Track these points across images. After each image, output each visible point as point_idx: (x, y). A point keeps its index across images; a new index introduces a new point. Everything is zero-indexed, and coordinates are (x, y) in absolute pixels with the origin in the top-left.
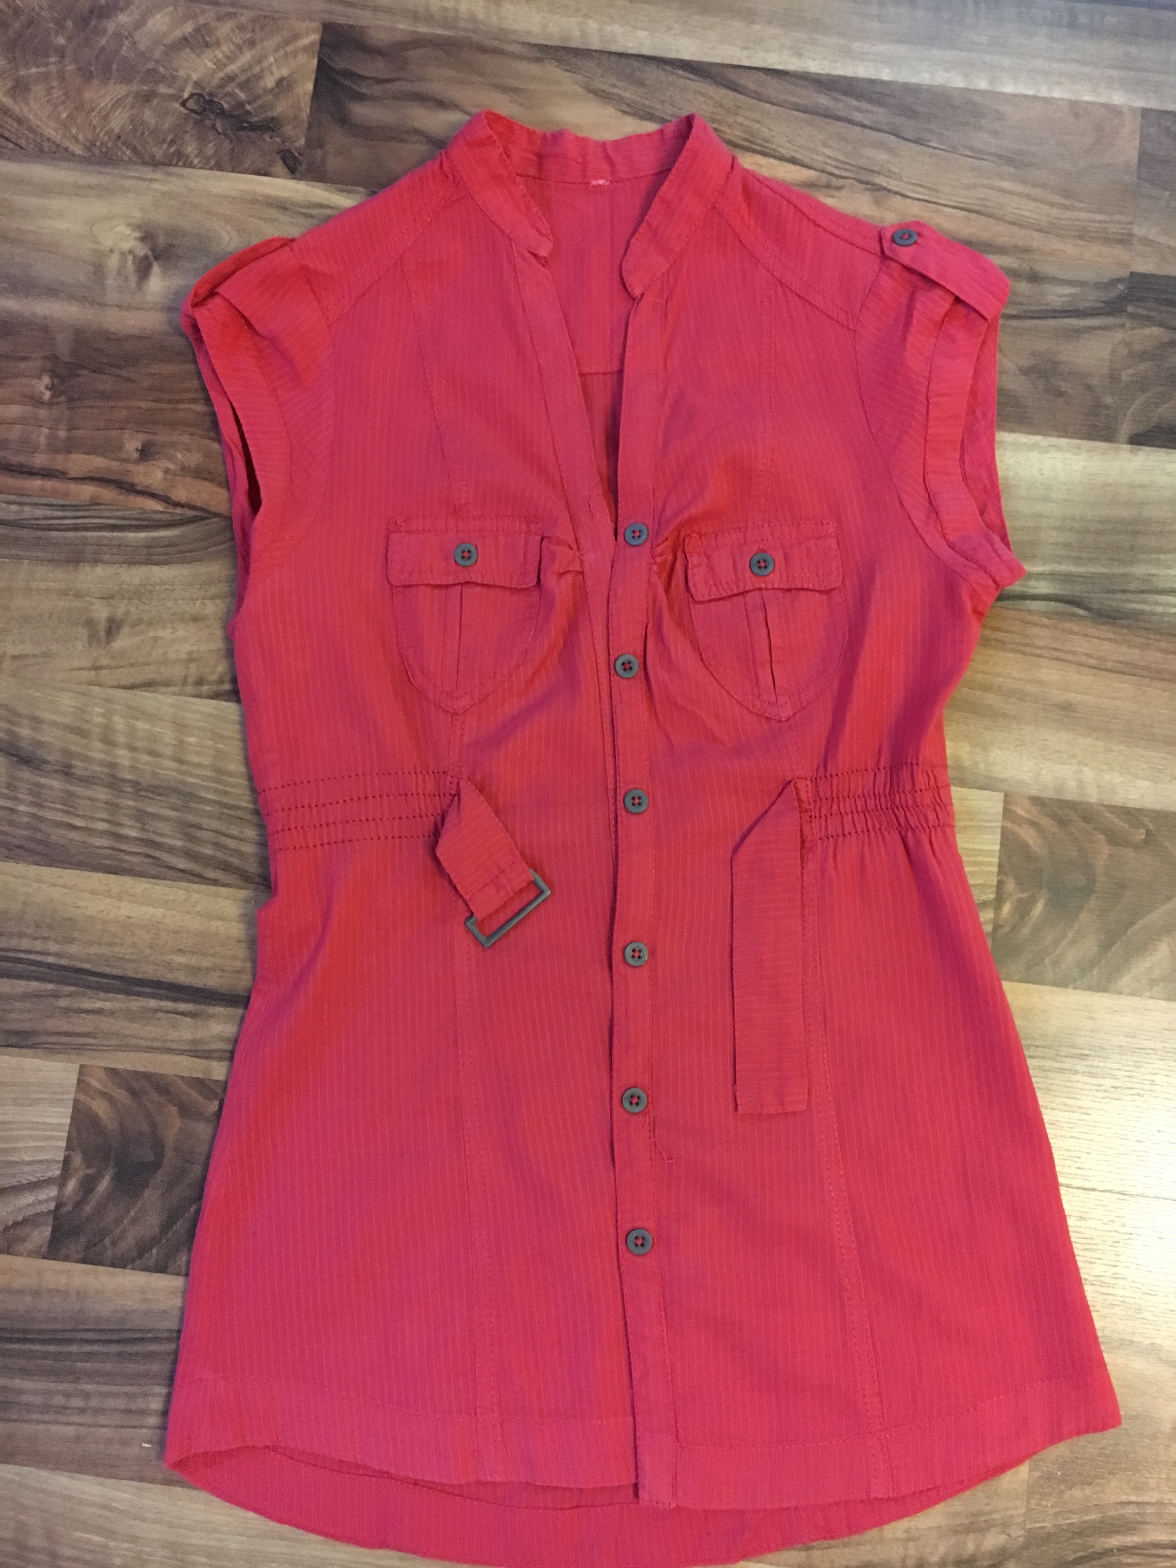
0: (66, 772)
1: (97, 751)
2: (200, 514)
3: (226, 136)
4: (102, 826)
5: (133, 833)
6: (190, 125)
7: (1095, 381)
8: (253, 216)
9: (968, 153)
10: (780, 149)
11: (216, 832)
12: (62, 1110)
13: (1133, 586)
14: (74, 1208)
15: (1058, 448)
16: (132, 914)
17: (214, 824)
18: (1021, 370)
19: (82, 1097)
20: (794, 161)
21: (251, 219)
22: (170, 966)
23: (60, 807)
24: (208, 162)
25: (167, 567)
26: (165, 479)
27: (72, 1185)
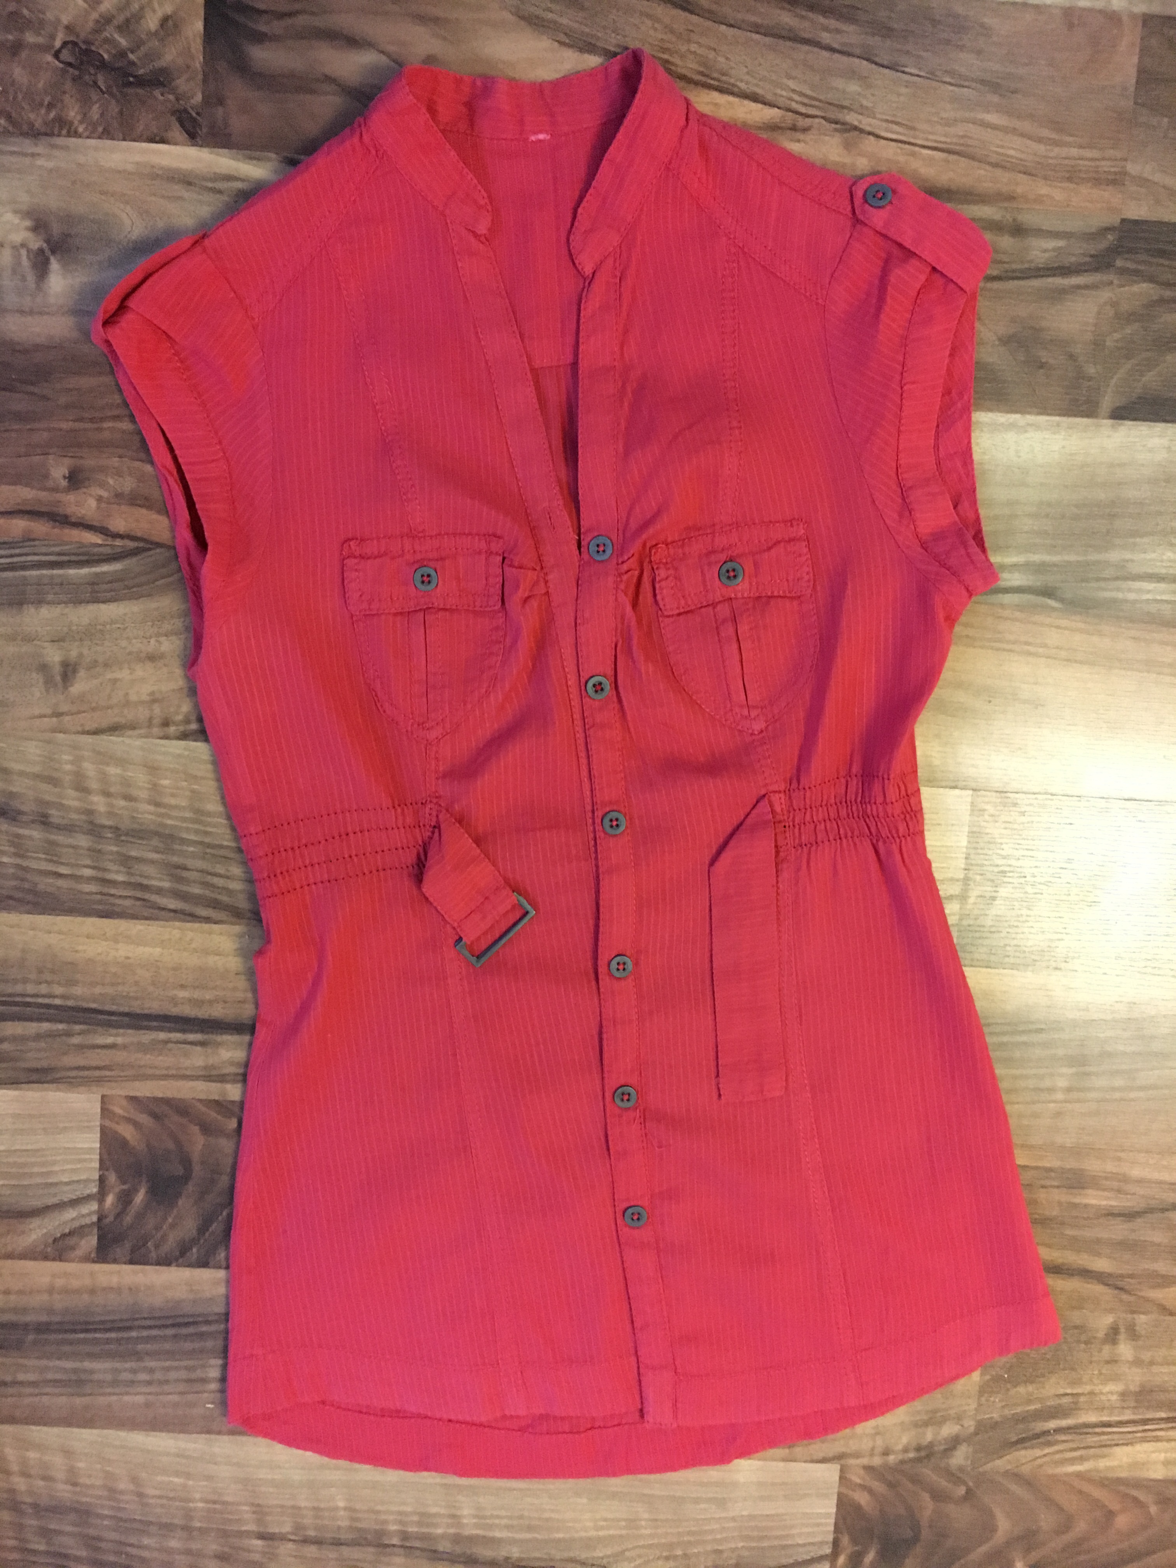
0: (44, 821)
1: (72, 799)
2: (141, 545)
3: (111, 94)
4: (88, 872)
5: (120, 878)
6: (68, 85)
7: (1078, 349)
8: (154, 195)
9: (948, 79)
10: (739, 84)
11: (202, 871)
12: (91, 1135)
13: (1107, 573)
14: (115, 1218)
15: (1037, 427)
16: (130, 955)
17: (199, 864)
18: (1000, 339)
19: (107, 1123)
20: (755, 98)
21: (153, 198)
22: (174, 1000)
23: (44, 856)
24: (94, 130)
25: (115, 604)
26: (98, 508)
27: (110, 1200)
